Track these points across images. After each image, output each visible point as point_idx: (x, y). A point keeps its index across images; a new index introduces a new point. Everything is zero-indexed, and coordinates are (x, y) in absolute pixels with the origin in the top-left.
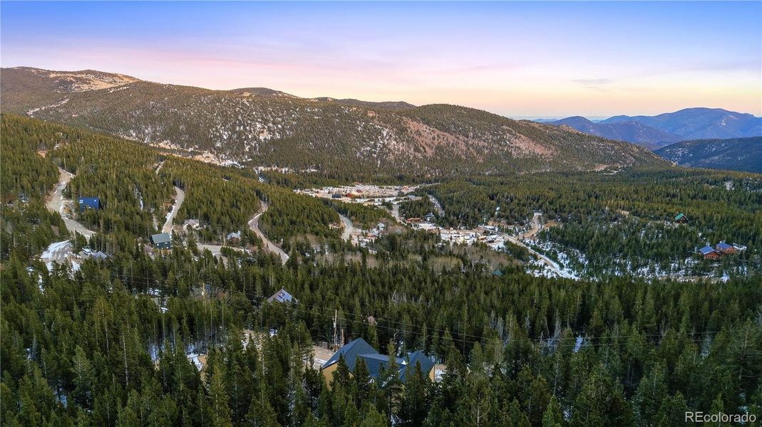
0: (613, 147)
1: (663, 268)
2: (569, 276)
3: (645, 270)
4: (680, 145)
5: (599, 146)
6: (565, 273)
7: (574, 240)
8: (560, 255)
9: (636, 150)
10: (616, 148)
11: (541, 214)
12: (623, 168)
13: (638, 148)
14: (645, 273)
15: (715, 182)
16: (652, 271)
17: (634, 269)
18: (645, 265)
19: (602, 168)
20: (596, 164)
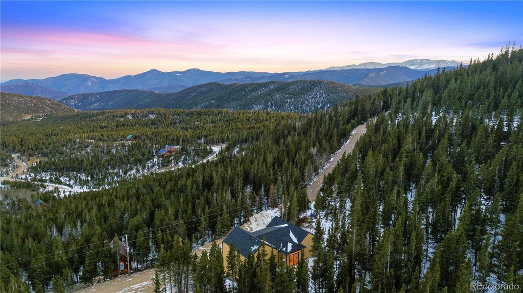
0: (31, 101)
1: (144, 168)
2: (82, 191)
3: (133, 172)
4: (71, 98)
5: (20, 101)
6: (77, 189)
7: (69, 166)
8: (62, 179)
9: (49, 102)
10: (34, 101)
11: (19, 155)
12: (44, 115)
13: (50, 100)
14: (134, 173)
15: (122, 117)
16: (138, 171)
17: (125, 173)
18: (131, 169)
19: (28, 117)
20: (23, 115)
